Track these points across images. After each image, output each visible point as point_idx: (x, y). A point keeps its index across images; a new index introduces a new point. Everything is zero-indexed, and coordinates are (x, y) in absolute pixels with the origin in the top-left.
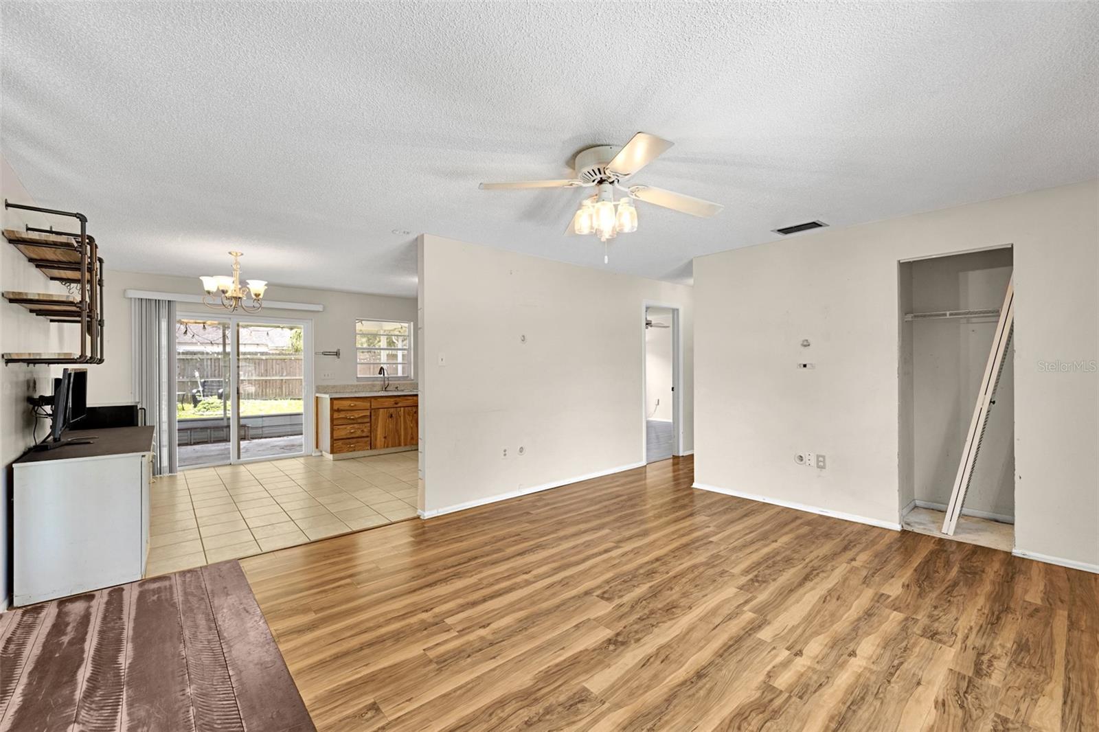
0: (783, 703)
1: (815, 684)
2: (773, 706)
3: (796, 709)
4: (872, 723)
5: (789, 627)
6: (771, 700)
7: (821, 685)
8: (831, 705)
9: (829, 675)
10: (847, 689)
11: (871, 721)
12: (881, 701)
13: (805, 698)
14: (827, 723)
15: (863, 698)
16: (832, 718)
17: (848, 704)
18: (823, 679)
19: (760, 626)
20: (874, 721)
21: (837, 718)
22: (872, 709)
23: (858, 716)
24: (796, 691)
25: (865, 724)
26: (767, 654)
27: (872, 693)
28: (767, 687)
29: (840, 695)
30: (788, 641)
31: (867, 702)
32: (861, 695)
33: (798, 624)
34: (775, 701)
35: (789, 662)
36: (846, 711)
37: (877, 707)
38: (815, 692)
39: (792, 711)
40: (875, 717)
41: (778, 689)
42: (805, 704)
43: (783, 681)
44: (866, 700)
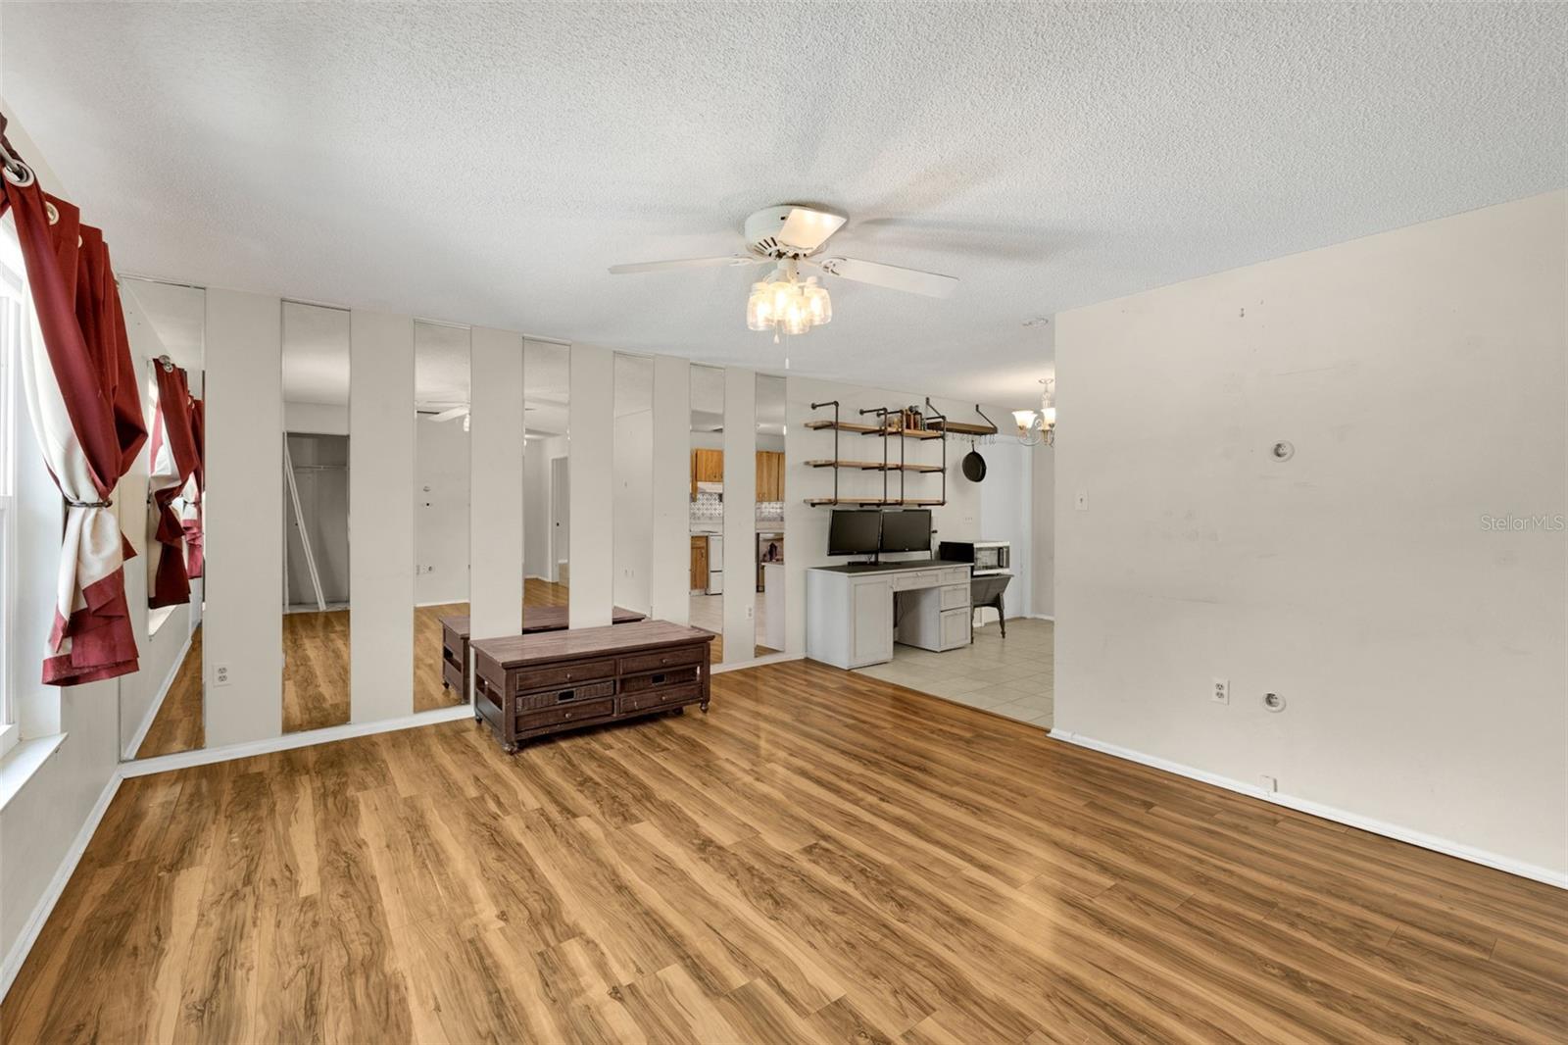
0: (545, 937)
1: (552, 979)
2: (544, 926)
3: (528, 942)
4: (464, 999)
5: (688, 1018)
6: (553, 928)
7: (547, 985)
8: (513, 976)
9: (559, 1004)
10: (523, 1009)
11: (467, 1000)
12: (483, 1035)
13: (538, 958)
14: (496, 958)
15: (499, 1016)
16: (497, 966)
17: (504, 995)
18: (554, 994)
19: (700, 979)
20: (465, 1003)
21: (494, 970)
22: (480, 1016)
23: (482, 993)
24: (551, 953)
25: (468, 992)
26: (631, 959)
27: (500, 1035)
28: (573, 932)
29: (521, 995)
30: (649, 996)
31: (492, 1018)
32: (505, 1018)
33: (692, 1036)
34: (550, 930)
35: (605, 974)
36: (495, 985)
37: (478, 1024)
38: (540, 972)
39: (530, 937)
40: (468, 1009)
41: (565, 940)
42: (531, 954)
43: (575, 951)
44: (496, 1019)
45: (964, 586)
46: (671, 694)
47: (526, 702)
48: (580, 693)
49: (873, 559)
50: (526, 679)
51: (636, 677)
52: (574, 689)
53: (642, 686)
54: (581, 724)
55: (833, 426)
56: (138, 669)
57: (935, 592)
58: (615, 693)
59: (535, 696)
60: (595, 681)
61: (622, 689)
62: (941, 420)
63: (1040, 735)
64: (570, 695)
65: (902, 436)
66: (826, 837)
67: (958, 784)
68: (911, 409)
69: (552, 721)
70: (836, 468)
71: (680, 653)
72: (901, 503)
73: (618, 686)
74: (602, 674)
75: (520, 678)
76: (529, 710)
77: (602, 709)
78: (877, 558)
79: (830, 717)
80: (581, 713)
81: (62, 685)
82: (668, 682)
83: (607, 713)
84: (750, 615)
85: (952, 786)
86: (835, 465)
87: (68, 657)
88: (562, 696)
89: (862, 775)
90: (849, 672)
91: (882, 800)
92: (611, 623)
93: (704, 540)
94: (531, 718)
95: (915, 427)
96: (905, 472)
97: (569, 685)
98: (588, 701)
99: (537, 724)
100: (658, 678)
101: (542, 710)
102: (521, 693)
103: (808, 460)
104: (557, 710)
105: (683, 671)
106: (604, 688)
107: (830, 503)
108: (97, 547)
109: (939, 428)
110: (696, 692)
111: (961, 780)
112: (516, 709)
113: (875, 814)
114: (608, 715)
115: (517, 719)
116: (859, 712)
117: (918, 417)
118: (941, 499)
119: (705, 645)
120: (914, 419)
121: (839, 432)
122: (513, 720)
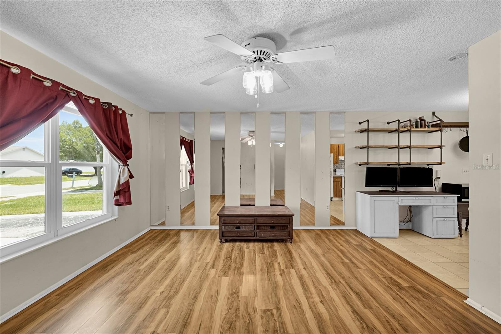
45: (453, 207)
46: (276, 233)
47: (225, 228)
48: (243, 228)
49: (394, 189)
50: (225, 220)
51: (263, 225)
52: (241, 226)
53: (266, 229)
54: (243, 238)
55: (367, 131)
56: (131, 204)
57: (431, 208)
58: (255, 230)
59: (228, 226)
60: (248, 224)
61: (257, 229)
62: (440, 122)
63: (458, 299)
64: (239, 228)
65: (410, 132)
66: (278, 309)
67: (370, 308)
68: (420, 118)
69: (234, 235)
70: (368, 149)
71: (280, 219)
72: (410, 164)
73: (256, 227)
74: (250, 223)
75: (223, 220)
76: (226, 230)
77: (251, 234)
78: (397, 189)
79: (339, 256)
80: (243, 234)
81: (118, 206)
82: (276, 229)
83: (253, 236)
84: (328, 208)
85: (365, 308)
86: (368, 147)
87: (118, 200)
88: (237, 228)
89: (325, 287)
90: (371, 240)
91: (321, 302)
92: (270, 206)
93: (340, 178)
94: (227, 233)
95: (421, 127)
96: (412, 149)
97: (239, 224)
98: (245, 231)
99: (229, 235)
100: (272, 227)
101: (230, 231)
102: (224, 224)
103: (357, 146)
104: (236, 232)
105: (282, 226)
106: (251, 227)
107: (365, 164)
108: (123, 175)
109: (440, 126)
110: (287, 234)
111: (374, 307)
112: (222, 229)
113: (310, 307)
114: (253, 237)
115: (223, 232)
116: (356, 258)
117: (423, 122)
118: (440, 161)
119: (290, 218)
120: (421, 123)
121: (370, 134)
122: (221, 233)
